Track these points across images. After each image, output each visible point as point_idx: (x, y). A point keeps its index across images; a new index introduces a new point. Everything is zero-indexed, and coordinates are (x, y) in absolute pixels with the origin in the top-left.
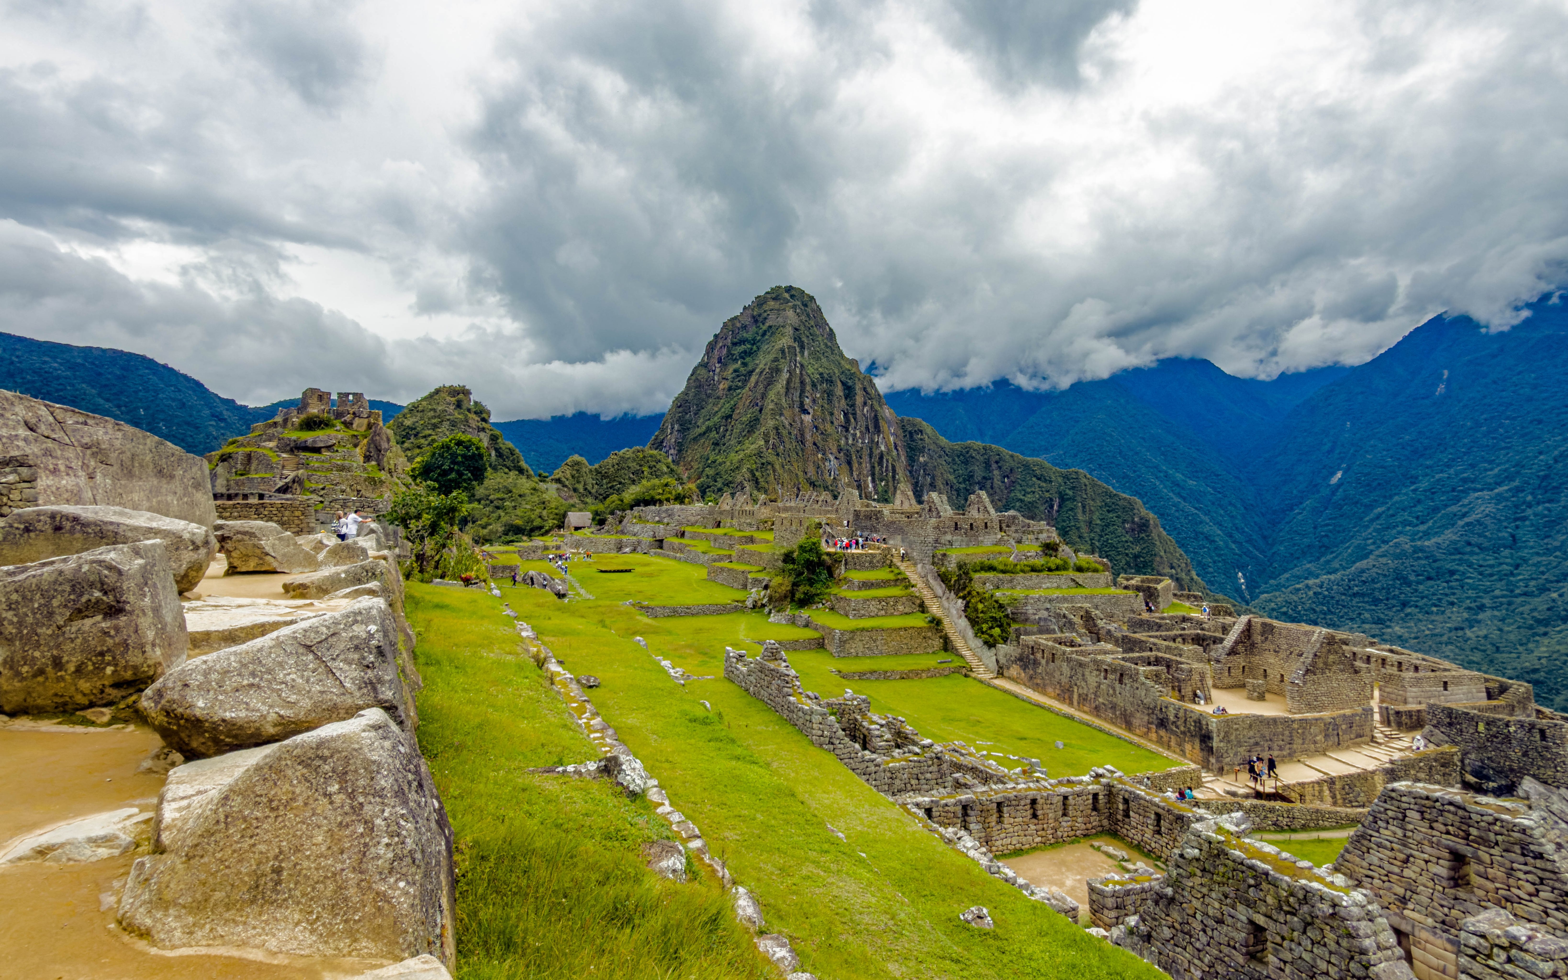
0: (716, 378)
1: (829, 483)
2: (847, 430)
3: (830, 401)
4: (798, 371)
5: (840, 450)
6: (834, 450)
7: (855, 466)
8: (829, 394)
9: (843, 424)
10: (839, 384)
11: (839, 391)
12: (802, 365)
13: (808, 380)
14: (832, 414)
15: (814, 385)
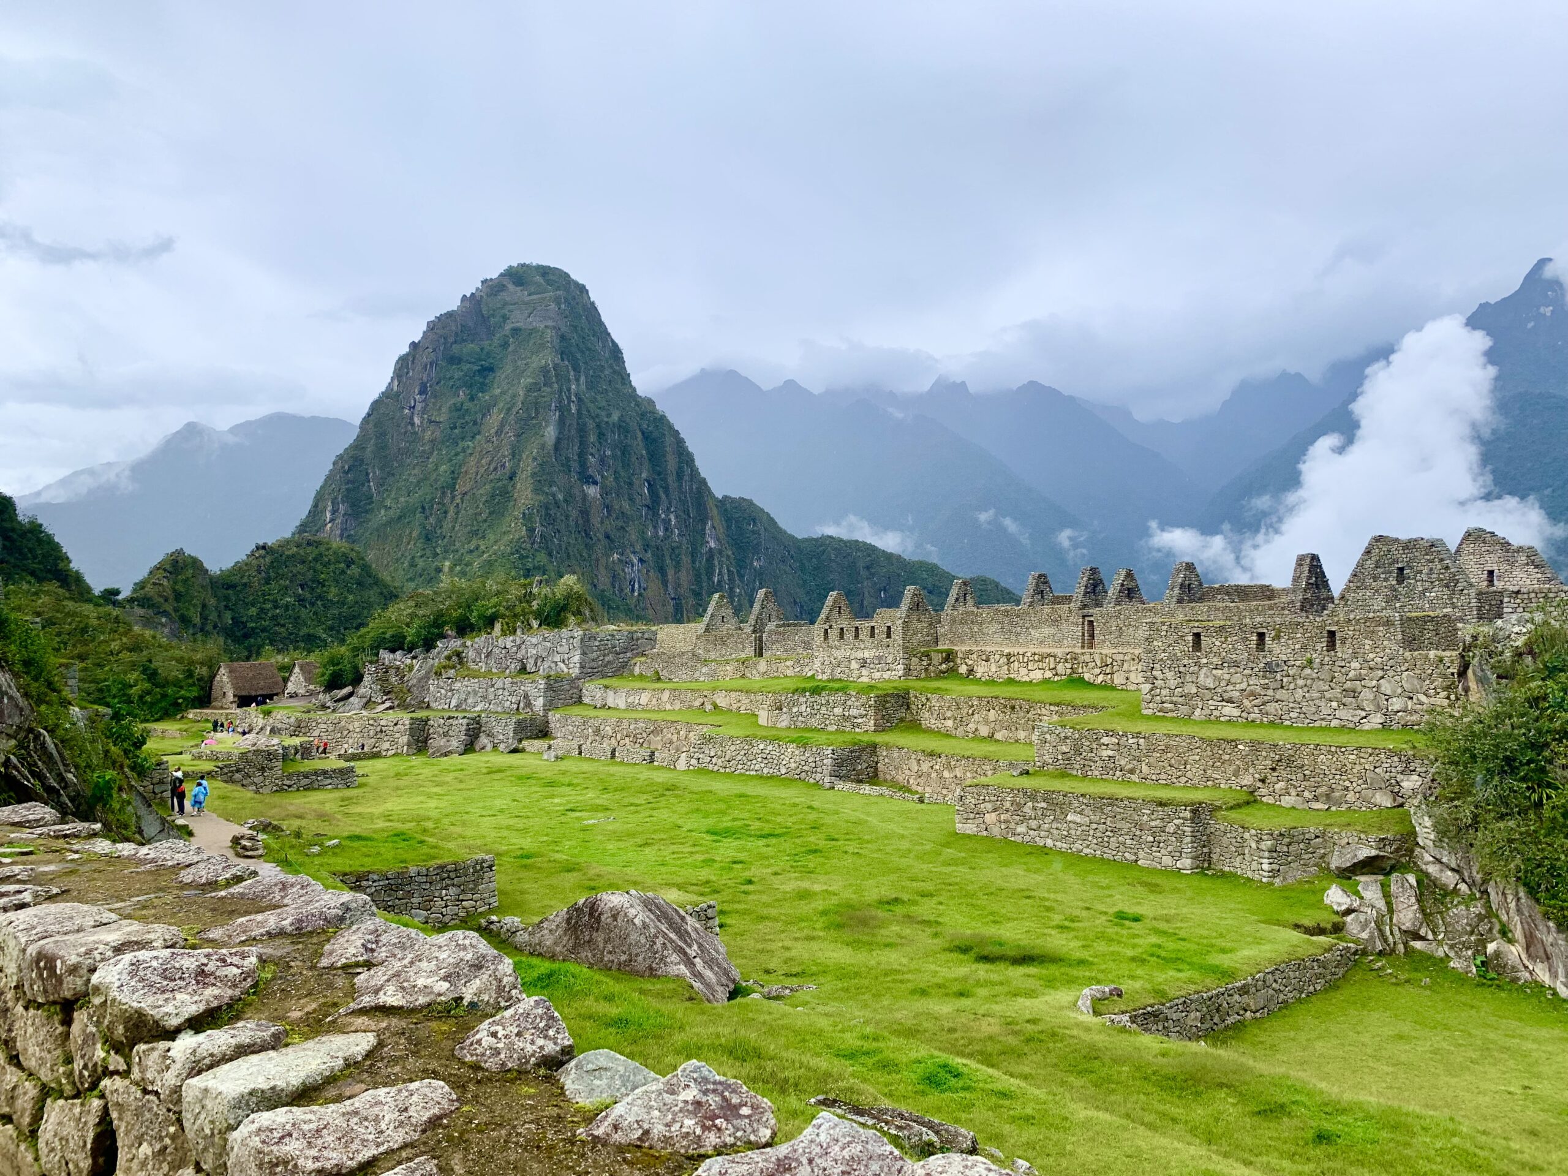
0: (417, 421)
1: (632, 602)
2: (656, 514)
3: (626, 465)
4: (574, 409)
5: (646, 547)
6: (638, 547)
7: (670, 573)
8: (625, 451)
9: (648, 502)
10: (639, 435)
11: (639, 447)
12: (580, 400)
13: (591, 425)
14: (631, 484)
15: (601, 435)
